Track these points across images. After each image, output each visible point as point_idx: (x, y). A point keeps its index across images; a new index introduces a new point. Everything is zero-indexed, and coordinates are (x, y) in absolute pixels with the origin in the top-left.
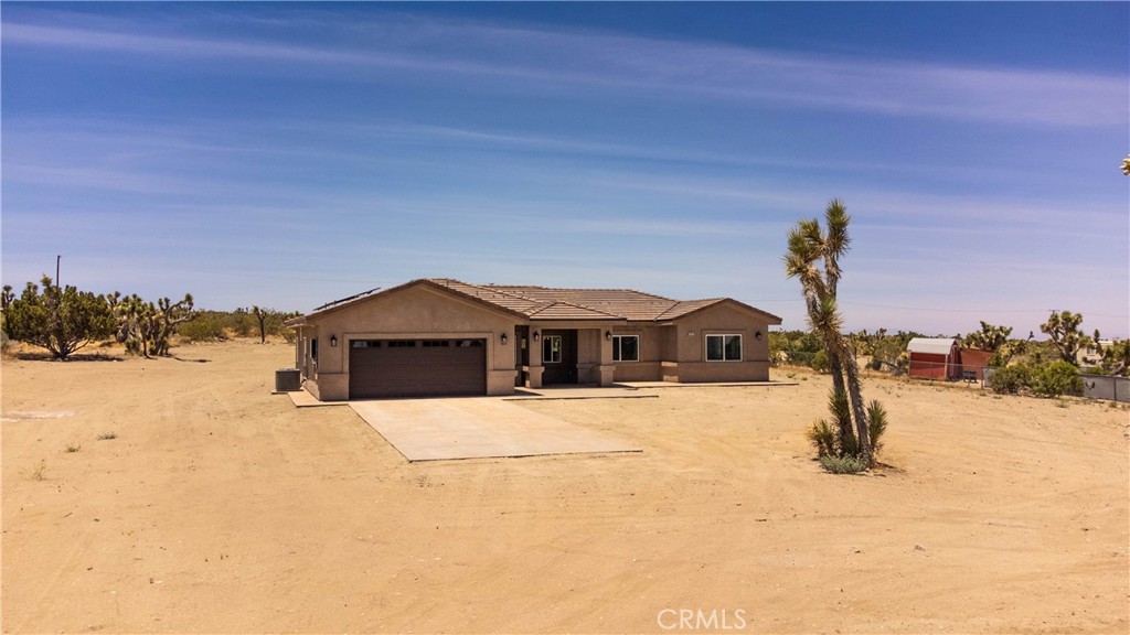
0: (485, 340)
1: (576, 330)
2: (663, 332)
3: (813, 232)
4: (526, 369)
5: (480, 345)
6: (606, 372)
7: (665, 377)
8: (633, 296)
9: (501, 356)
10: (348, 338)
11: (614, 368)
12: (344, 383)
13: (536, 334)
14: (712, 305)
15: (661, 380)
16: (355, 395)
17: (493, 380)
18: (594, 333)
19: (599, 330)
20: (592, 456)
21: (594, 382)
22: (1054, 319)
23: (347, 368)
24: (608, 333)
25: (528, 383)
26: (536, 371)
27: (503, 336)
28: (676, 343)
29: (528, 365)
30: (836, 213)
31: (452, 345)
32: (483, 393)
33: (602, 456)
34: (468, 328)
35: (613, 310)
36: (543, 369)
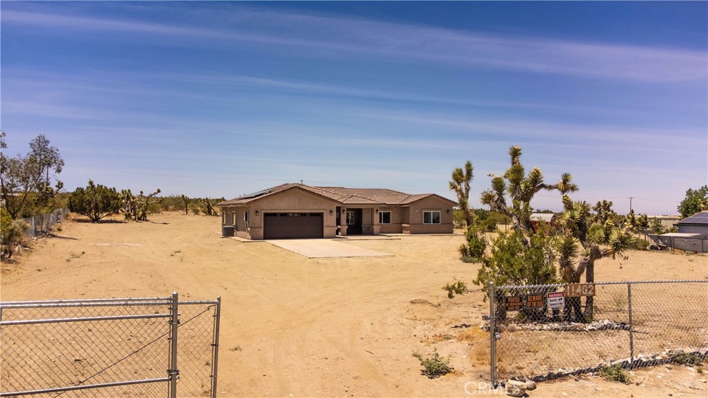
0: (322, 213)
1: (361, 209)
2: (403, 209)
3: (460, 172)
4: (339, 227)
5: (320, 215)
6: (376, 229)
7: (404, 232)
8: (388, 192)
9: (329, 221)
10: (263, 212)
11: (380, 227)
12: (261, 232)
13: (344, 211)
14: (426, 197)
15: (402, 233)
16: (266, 237)
17: (326, 231)
18: (370, 210)
19: (372, 209)
20: (376, 257)
21: (370, 233)
22: (599, 204)
23: (262, 225)
24: (377, 210)
25: (340, 233)
26: (345, 228)
27: (331, 211)
28: (409, 215)
29: (340, 225)
30: (469, 166)
31: (308, 216)
32: (322, 237)
33: (380, 257)
34: (315, 207)
35: (379, 199)
36: (347, 227)
